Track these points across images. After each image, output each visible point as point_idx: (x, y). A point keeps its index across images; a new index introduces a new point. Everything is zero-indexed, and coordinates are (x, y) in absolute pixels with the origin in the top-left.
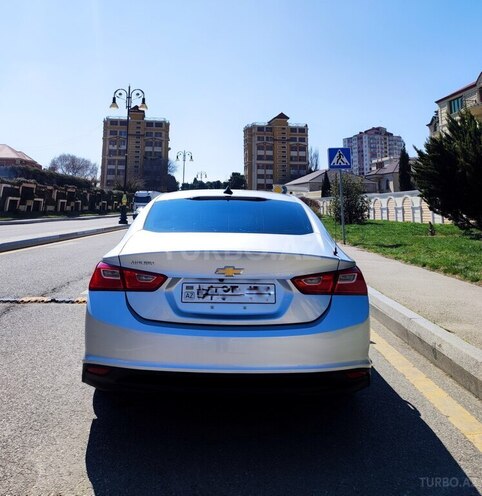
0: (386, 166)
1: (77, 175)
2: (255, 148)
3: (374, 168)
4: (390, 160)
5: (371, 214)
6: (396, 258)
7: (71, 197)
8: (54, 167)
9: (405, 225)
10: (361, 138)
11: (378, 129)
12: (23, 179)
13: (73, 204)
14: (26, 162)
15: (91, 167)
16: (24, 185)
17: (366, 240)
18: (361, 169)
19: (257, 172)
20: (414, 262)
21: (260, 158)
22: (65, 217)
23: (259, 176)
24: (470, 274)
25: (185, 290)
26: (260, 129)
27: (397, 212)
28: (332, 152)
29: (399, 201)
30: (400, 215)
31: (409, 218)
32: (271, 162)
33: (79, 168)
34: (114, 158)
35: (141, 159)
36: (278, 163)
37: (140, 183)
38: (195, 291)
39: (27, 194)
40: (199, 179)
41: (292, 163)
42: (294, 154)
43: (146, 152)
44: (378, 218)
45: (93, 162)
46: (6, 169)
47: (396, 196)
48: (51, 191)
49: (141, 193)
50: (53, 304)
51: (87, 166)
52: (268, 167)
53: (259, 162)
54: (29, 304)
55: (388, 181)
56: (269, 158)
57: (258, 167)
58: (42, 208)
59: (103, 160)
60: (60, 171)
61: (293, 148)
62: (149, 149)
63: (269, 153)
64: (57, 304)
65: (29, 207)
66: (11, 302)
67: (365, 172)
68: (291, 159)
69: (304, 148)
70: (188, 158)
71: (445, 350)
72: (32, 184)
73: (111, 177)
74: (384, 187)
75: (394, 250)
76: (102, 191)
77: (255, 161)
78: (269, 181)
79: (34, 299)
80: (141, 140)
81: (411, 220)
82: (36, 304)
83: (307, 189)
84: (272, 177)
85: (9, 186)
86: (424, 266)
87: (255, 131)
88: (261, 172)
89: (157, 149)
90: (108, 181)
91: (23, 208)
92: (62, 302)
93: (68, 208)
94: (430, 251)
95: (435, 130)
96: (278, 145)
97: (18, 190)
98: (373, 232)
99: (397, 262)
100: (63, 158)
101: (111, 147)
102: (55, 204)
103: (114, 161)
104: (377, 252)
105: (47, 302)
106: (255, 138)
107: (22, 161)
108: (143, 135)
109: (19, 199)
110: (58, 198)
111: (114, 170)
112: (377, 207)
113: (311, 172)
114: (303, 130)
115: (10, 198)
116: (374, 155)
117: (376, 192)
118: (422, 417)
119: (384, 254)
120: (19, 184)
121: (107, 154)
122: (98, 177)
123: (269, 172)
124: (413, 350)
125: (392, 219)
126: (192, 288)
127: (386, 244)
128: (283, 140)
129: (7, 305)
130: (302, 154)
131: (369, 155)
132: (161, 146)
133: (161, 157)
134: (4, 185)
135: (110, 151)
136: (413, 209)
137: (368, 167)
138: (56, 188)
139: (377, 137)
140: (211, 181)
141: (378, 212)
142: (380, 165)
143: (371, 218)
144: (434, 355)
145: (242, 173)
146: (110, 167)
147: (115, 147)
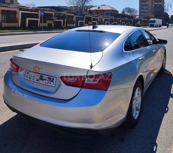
7: (126, 21)
12: (110, 16)
13: (127, 24)
14: (114, 11)
25: (26, 74)
33: (131, 12)
34: (143, 7)
35: (153, 7)
37: (153, 16)
43: (155, 5)
46: (105, 13)
48: (119, 20)
49: (152, 19)
51: (134, 11)
60: (126, 13)
62: (156, 3)
72: (113, 18)
85: (106, 18)
89: (160, 3)
90: (142, 15)
100: (126, 8)
109: (109, 22)
110: (122, 22)
111: (144, 12)
115: (106, 22)
120: (109, 18)
133: (161, 6)
134: (104, 18)
135: (142, 5)
138: (121, 19)
146: (142, 11)
147: (144, 4)
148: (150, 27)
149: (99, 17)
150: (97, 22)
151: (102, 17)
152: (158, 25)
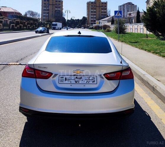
0: (132, 14)
1: (34, 17)
2: (90, 9)
3: (128, 15)
4: (133, 13)
5: (127, 30)
6: (136, 47)
7: (31, 24)
8: (26, 15)
9: (138, 34)
10: (124, 6)
11: (130, 3)
12: (15, 19)
13: (32, 26)
14: (17, 13)
15: (38, 15)
16: (16, 20)
17: (126, 40)
18: (124, 15)
19: (90, 16)
20: (142, 49)
21: (92, 12)
22: (30, 30)
23: (92, 18)
24: (162, 54)
25: (60, 78)
26: (92, 3)
27: (135, 30)
28: (116, 12)
29: (136, 26)
30: (136, 31)
31: (139, 32)
32: (95, 13)
33: (34, 15)
34: (45, 12)
35: (54, 12)
36: (98, 13)
37: (54, 20)
38: (64, 79)
39: (17, 23)
40: (72, 19)
41: (102, 14)
42: (103, 11)
43: (56, 10)
44: (129, 31)
45: (38, 13)
46: (10, 16)
47: (135, 25)
48: (25, 22)
49: (54, 23)
50: (20, 65)
51: (37, 14)
52: (94, 15)
53: (91, 13)
54: (12, 65)
55: (132, 20)
56: (95, 12)
57: (91, 15)
58: (22, 28)
59: (42, 12)
60: (28, 16)
61: (102, 9)
62: (56, 9)
63: (95, 10)
64: (21, 66)
65: (18, 27)
66: (6, 65)
67: (125, 16)
68: (102, 12)
69: (106, 9)
70: (69, 12)
71: (158, 89)
72: (18, 20)
73: (44, 18)
74: (131, 21)
75: (135, 44)
76: (41, 22)
77: (90, 13)
78: (95, 19)
79: (13, 63)
80: (54, 6)
81: (140, 32)
82: (14, 65)
83: (106, 22)
84: (95, 18)
85: (11, 21)
86: (146, 50)
87: (90, 3)
88: (92, 16)
89: (59, 9)
90: (43, 19)
91: (16, 28)
92: (23, 65)
93: (31, 28)
94: (147, 45)
95: (148, 4)
96: (98, 8)
97: (14, 22)
98: (128, 37)
99: (137, 49)
100: (29, 12)
101: (44, 8)
102: (26, 26)
103: (45, 13)
104: (129, 45)
105: (18, 65)
106: (90, 6)
107: (16, 13)
108: (55, 5)
109: (15, 25)
110: (27, 24)
111: (45, 16)
112: (129, 28)
113: (108, 16)
114: (106, 3)
115: (12, 24)
116: (128, 11)
117: (128, 23)
118: (152, 119)
119: (132, 46)
120: (15, 20)
121: (43, 10)
122: (40, 18)
123: (95, 16)
124: (145, 86)
125: (134, 32)
126: (63, 77)
127: (132, 42)
128: (99, 6)
129: (4, 66)
130: (105, 11)
131: (126, 11)
132: (60, 8)
133: (60, 12)
134: (9, 21)
135: (44, 9)
136: (140, 29)
137: (126, 15)
138: (26, 21)
139: (129, 5)
140: (76, 19)
141: (129, 29)
142: (130, 14)
143: (127, 32)
144: (153, 89)
145: (86, 17)
146: (44, 14)
147: (46, 8)
148: (52, 30)
149: (4, 19)
150: (1, 24)
151: (7, 19)
152: (59, 28)
